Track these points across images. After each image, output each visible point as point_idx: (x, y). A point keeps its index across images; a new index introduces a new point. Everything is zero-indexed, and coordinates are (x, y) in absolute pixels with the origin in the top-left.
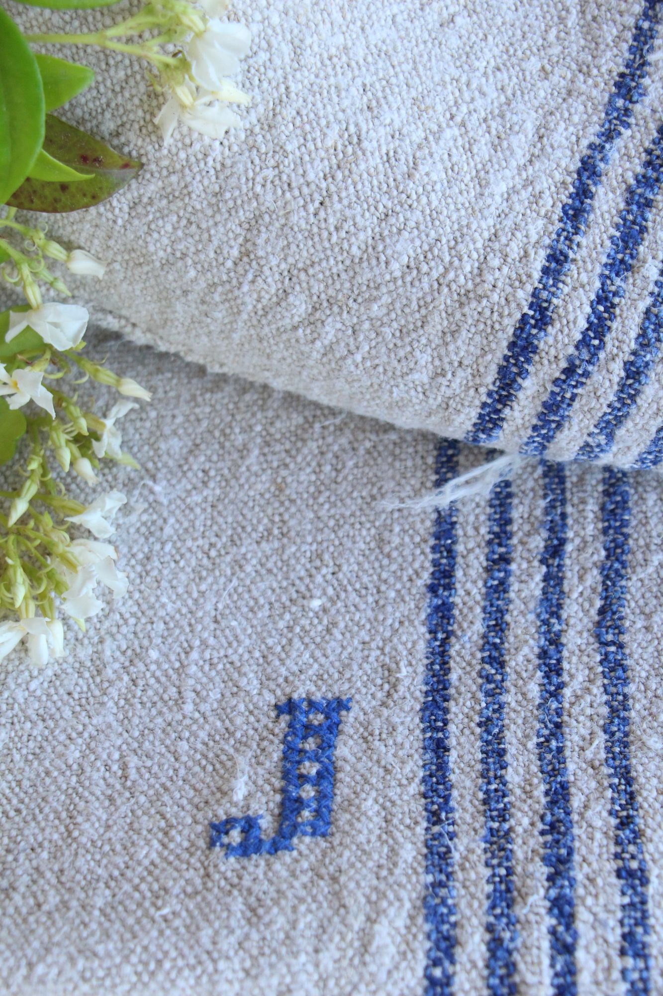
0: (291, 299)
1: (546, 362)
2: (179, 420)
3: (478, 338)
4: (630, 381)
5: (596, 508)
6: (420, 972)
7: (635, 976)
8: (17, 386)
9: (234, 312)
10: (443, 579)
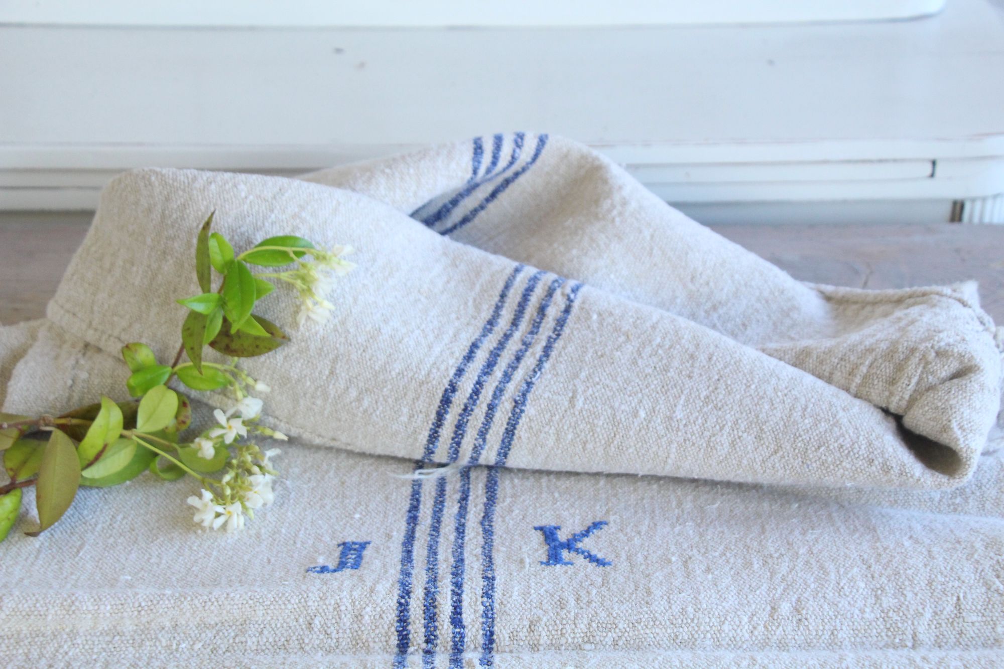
0: (350, 390)
1: (455, 406)
2: (298, 462)
3: (427, 400)
4: (490, 411)
5: (483, 486)
6: (395, 601)
7: (488, 604)
8: (230, 427)
9: (325, 400)
10: (414, 508)
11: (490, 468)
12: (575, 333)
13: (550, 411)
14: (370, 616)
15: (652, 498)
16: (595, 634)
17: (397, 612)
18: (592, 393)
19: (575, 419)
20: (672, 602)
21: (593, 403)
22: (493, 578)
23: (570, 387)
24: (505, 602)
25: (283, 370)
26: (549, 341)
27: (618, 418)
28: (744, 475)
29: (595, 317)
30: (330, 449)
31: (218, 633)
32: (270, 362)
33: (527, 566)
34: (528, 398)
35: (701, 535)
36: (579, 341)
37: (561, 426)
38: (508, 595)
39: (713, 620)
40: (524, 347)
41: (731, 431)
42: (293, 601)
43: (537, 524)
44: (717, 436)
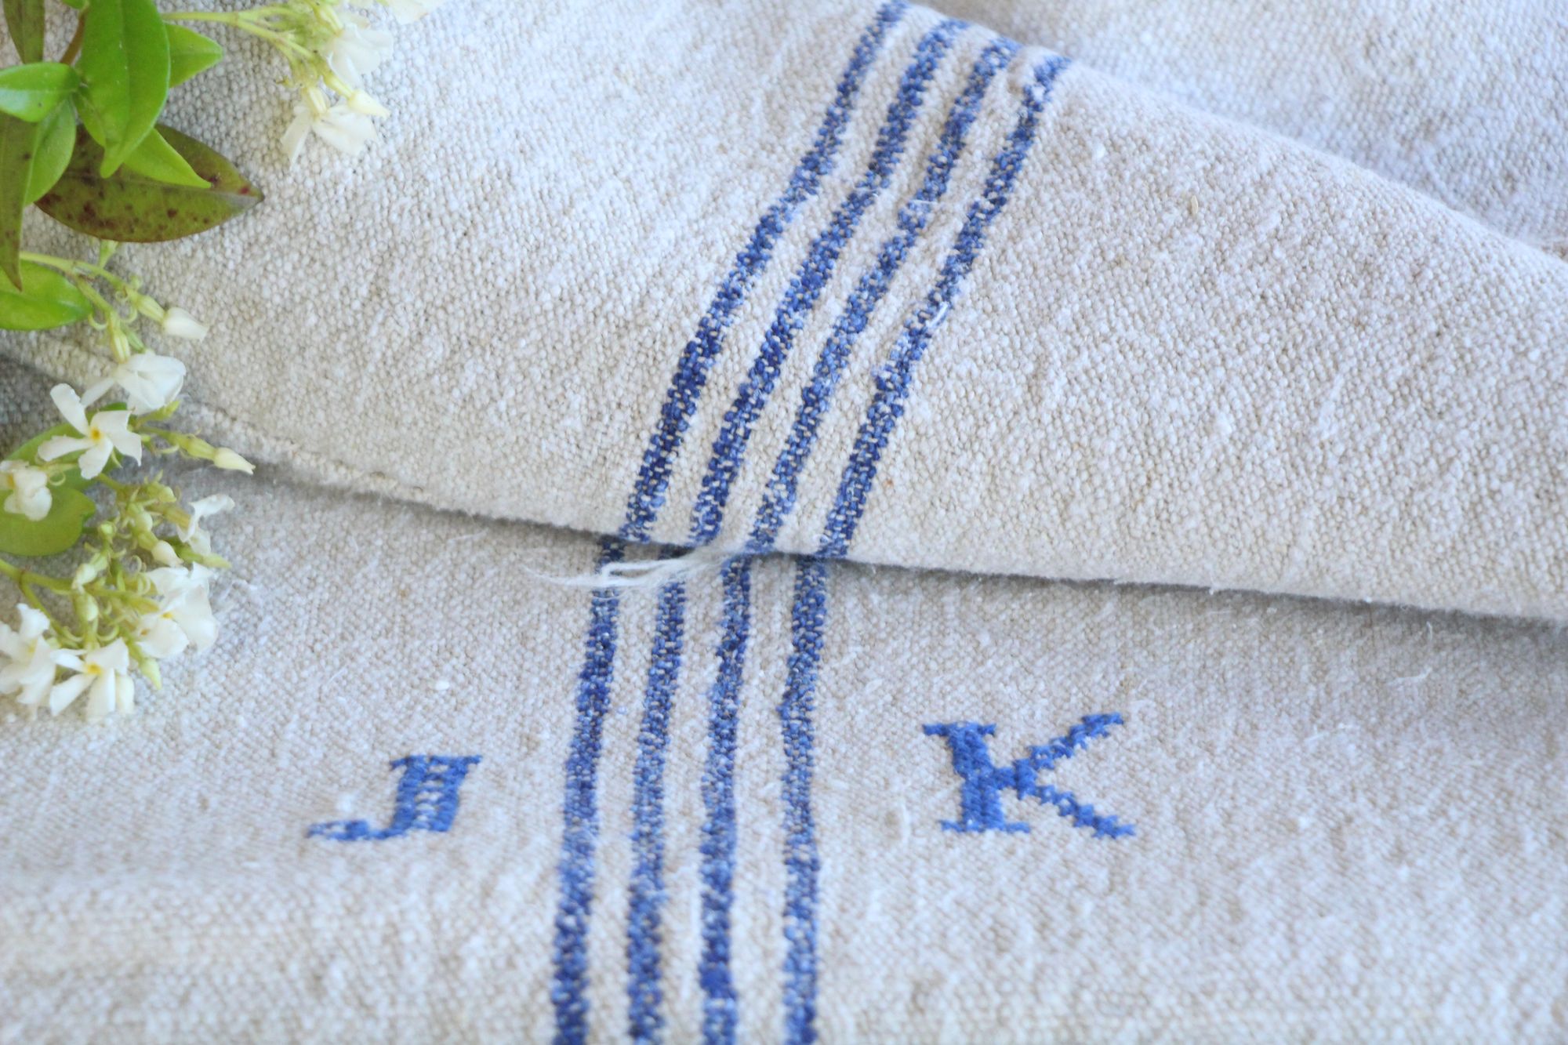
0: (426, 340)
1: (714, 393)
2: (281, 534)
3: (638, 373)
4: (809, 410)
5: (786, 609)
6: (550, 922)
7: (799, 935)
8: (96, 434)
9: (359, 365)
10: (598, 667)
11: (803, 561)
12: (1045, 197)
13: (974, 413)
14: (481, 960)
15: (1246, 653)
16: (1089, 1021)
17: (554, 952)
18: (1088, 363)
19: (1040, 435)
20: (1300, 939)
21: (1092, 393)
22: (814, 865)
23: (1029, 348)
24: (846, 931)
25: (243, 281)
26: (972, 217)
27: (1160, 435)
28: (1502, 597)
29: (1100, 152)
30: (367, 498)
31: (65, 997)
32: (207, 258)
33: (906, 833)
34: (915, 375)
35: (1379, 758)
36: (1056, 221)
37: (1001, 452)
38: (854, 911)
39: (1413, 990)
40: (904, 233)
41: (1470, 478)
42: (271, 916)
43: (932, 720)
44: (1430, 490)
